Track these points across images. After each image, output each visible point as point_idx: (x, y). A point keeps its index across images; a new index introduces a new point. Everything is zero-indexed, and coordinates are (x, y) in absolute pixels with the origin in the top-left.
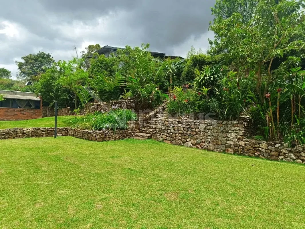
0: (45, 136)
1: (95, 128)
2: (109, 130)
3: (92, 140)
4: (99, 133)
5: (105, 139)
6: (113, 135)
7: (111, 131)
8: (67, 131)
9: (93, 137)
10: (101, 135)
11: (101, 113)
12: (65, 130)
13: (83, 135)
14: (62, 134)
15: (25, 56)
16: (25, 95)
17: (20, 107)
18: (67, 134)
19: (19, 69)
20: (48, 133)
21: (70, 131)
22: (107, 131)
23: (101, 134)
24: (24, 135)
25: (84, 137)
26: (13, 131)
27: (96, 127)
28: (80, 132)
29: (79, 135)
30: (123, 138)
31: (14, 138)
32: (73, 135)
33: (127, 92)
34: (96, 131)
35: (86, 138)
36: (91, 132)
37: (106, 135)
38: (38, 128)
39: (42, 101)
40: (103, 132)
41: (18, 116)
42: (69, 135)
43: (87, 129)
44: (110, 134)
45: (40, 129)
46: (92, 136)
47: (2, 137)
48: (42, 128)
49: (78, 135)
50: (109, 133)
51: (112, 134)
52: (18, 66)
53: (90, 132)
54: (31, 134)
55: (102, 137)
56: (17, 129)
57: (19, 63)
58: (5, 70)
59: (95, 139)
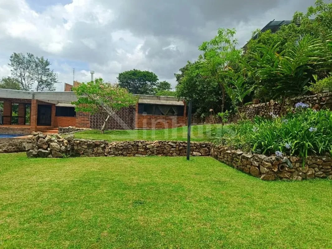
0: (175, 154)
1: (257, 148)
2: (289, 155)
3: (250, 174)
4: (267, 161)
5: (282, 176)
6: (300, 167)
7: (295, 158)
8: (208, 148)
9: (252, 168)
10: (273, 165)
11: (270, 118)
12: (206, 147)
13: (233, 160)
14: (200, 153)
15: (182, 68)
16: (168, 100)
17: (163, 114)
18: (208, 154)
19: (177, 81)
20: (180, 150)
21: (212, 150)
22: (285, 158)
23: (272, 163)
24: (147, 151)
25: (234, 164)
26: (132, 145)
27: (260, 146)
28: (228, 153)
29: (225, 159)
30: (324, 175)
31: (134, 155)
32: (216, 157)
33: (318, 80)
34: (259, 156)
35: (237, 167)
36: (250, 156)
37: (283, 167)
38: (165, 142)
39: (186, 106)
40: (277, 159)
41: (160, 125)
42: (211, 155)
43: (241, 148)
44: (292, 166)
45: (169, 143)
46: (252, 165)
47: (119, 152)
48: (171, 142)
49: (224, 157)
50: (291, 162)
51: (297, 165)
52: (176, 78)
53: (246, 156)
54: (157, 150)
55: (273, 171)
56: (138, 142)
57: (177, 75)
58: (166, 82)
59: (257, 172)
